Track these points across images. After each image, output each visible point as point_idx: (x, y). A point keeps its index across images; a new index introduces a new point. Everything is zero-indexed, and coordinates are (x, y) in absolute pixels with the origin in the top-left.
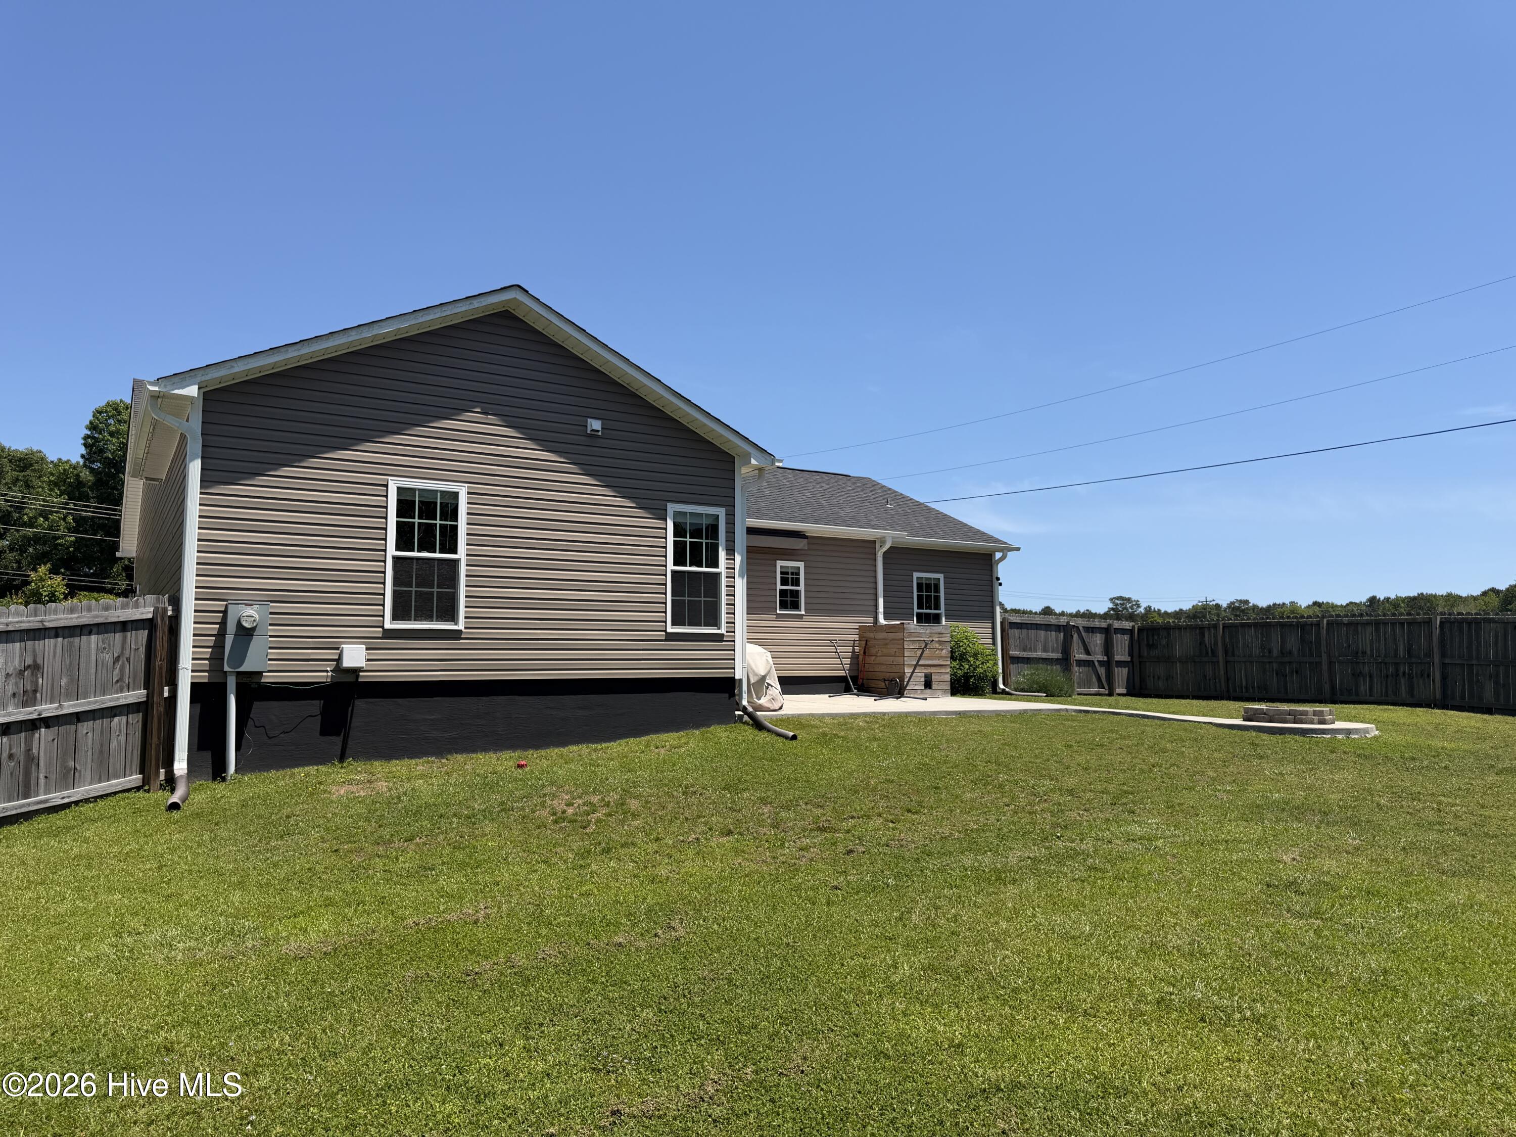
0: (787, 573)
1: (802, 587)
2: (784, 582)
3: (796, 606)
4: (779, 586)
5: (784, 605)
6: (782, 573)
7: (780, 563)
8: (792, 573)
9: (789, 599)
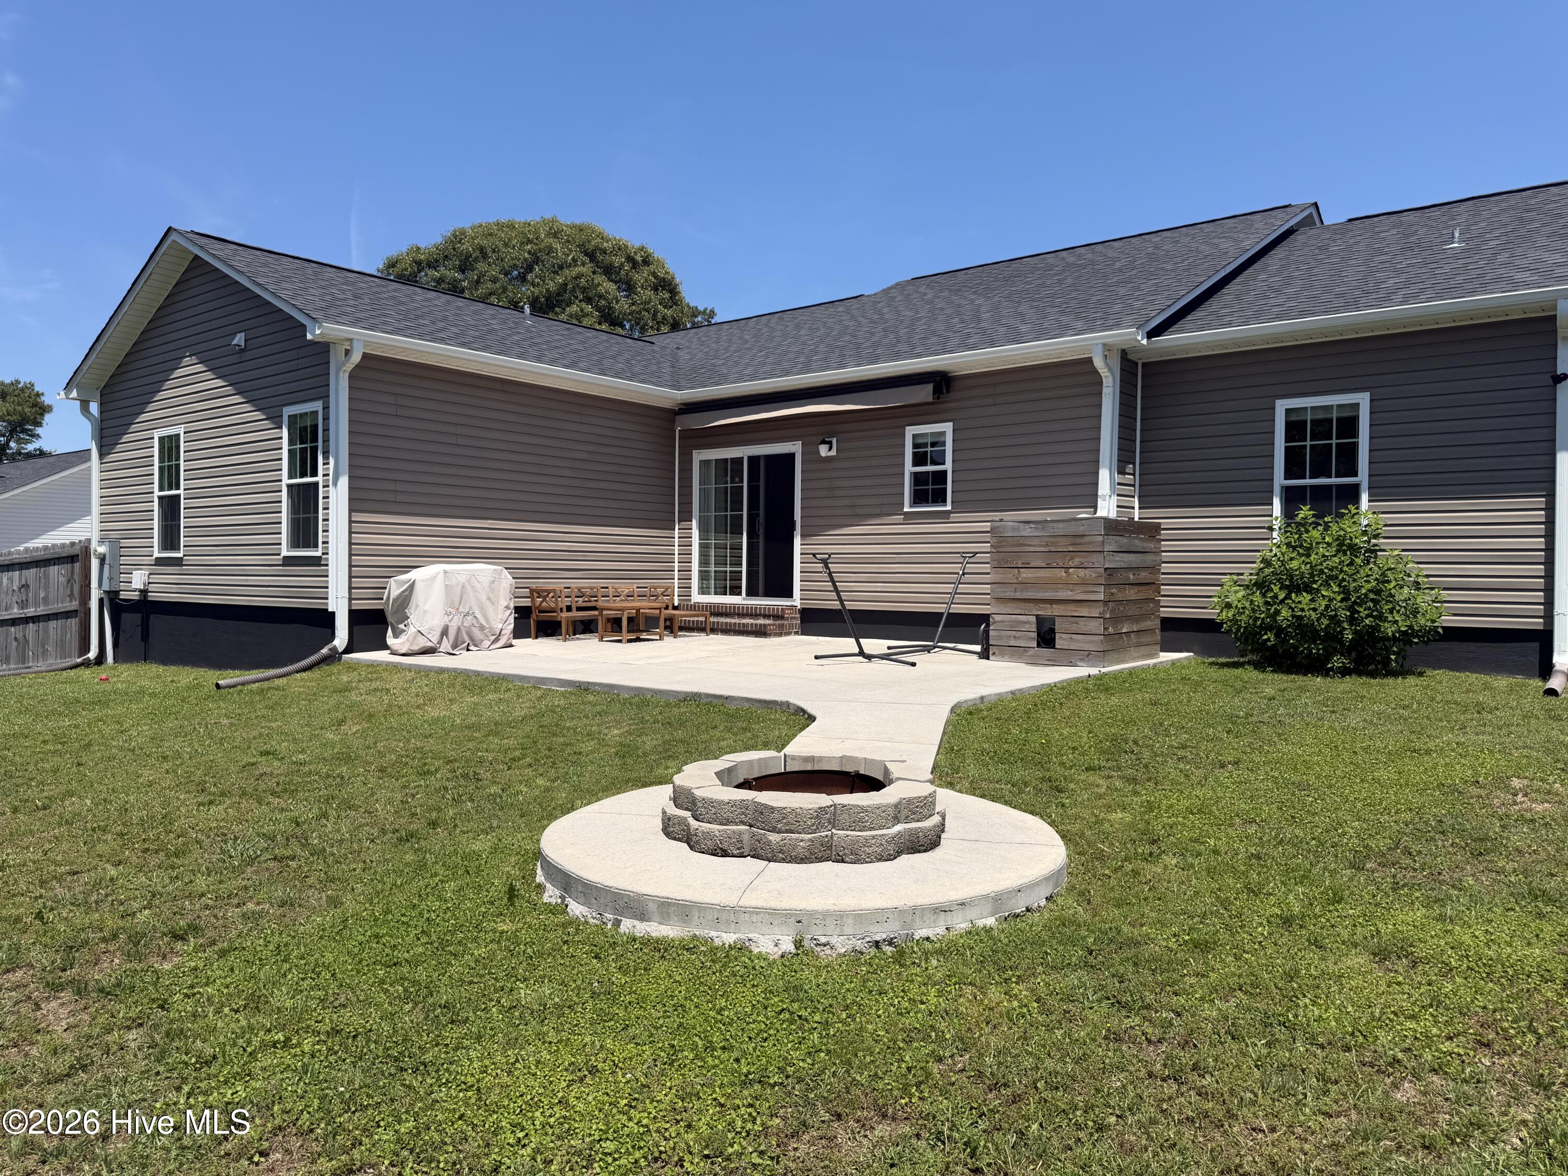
0: (925, 445)
1: (948, 466)
2: (919, 459)
3: (940, 498)
4: (909, 468)
5: (919, 498)
6: (915, 446)
7: (910, 431)
8: (933, 444)
9: (930, 487)
